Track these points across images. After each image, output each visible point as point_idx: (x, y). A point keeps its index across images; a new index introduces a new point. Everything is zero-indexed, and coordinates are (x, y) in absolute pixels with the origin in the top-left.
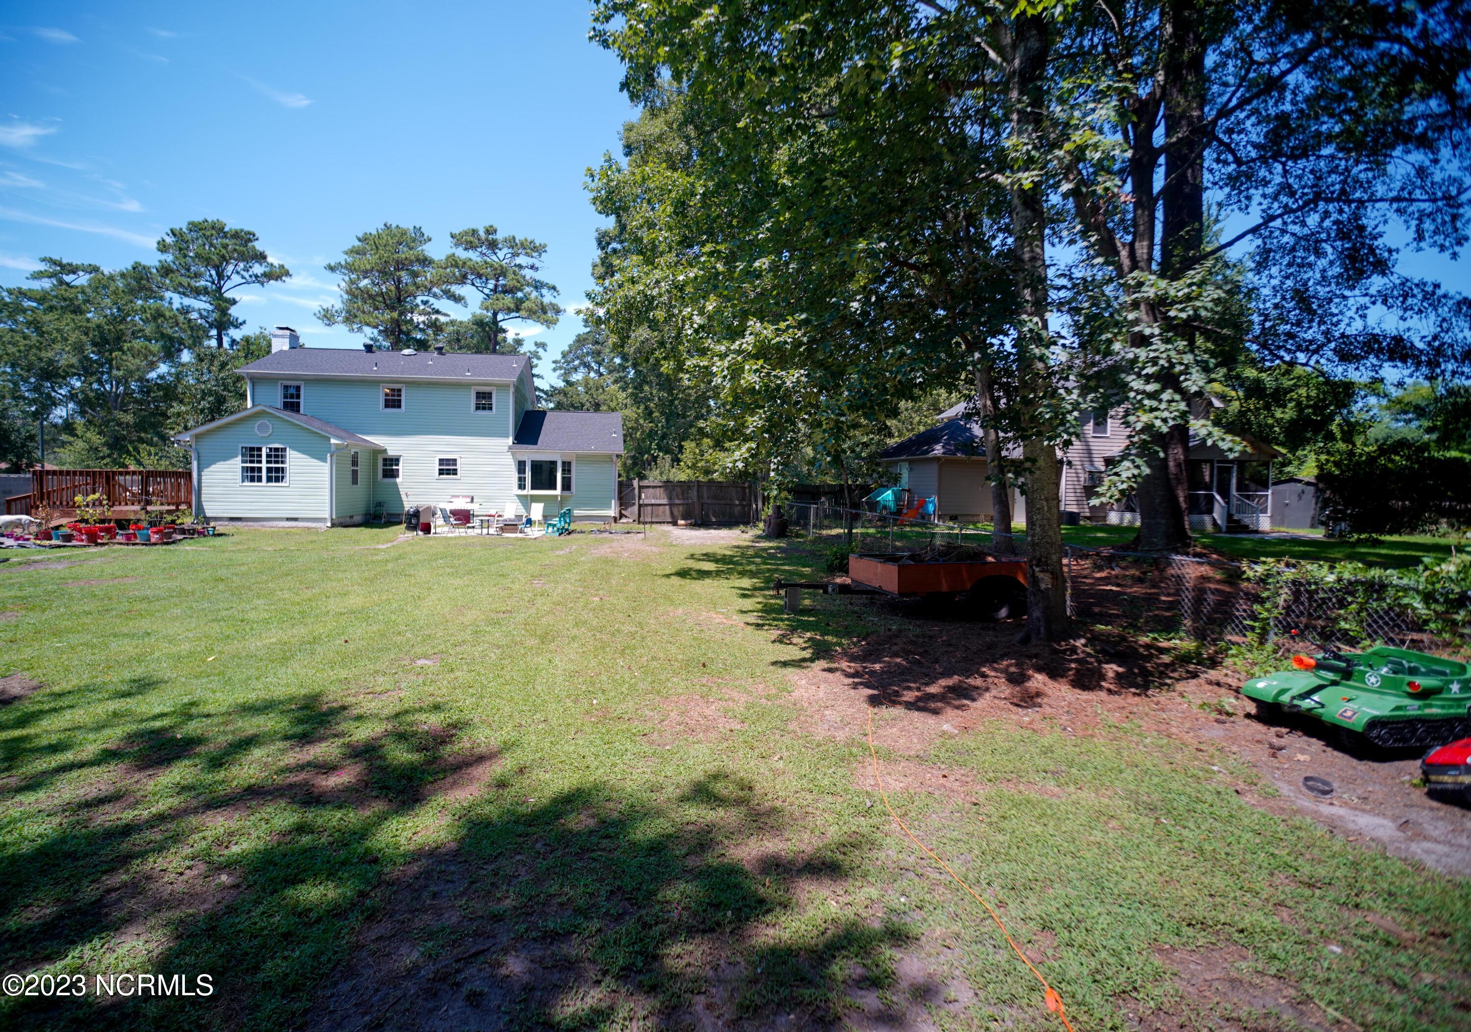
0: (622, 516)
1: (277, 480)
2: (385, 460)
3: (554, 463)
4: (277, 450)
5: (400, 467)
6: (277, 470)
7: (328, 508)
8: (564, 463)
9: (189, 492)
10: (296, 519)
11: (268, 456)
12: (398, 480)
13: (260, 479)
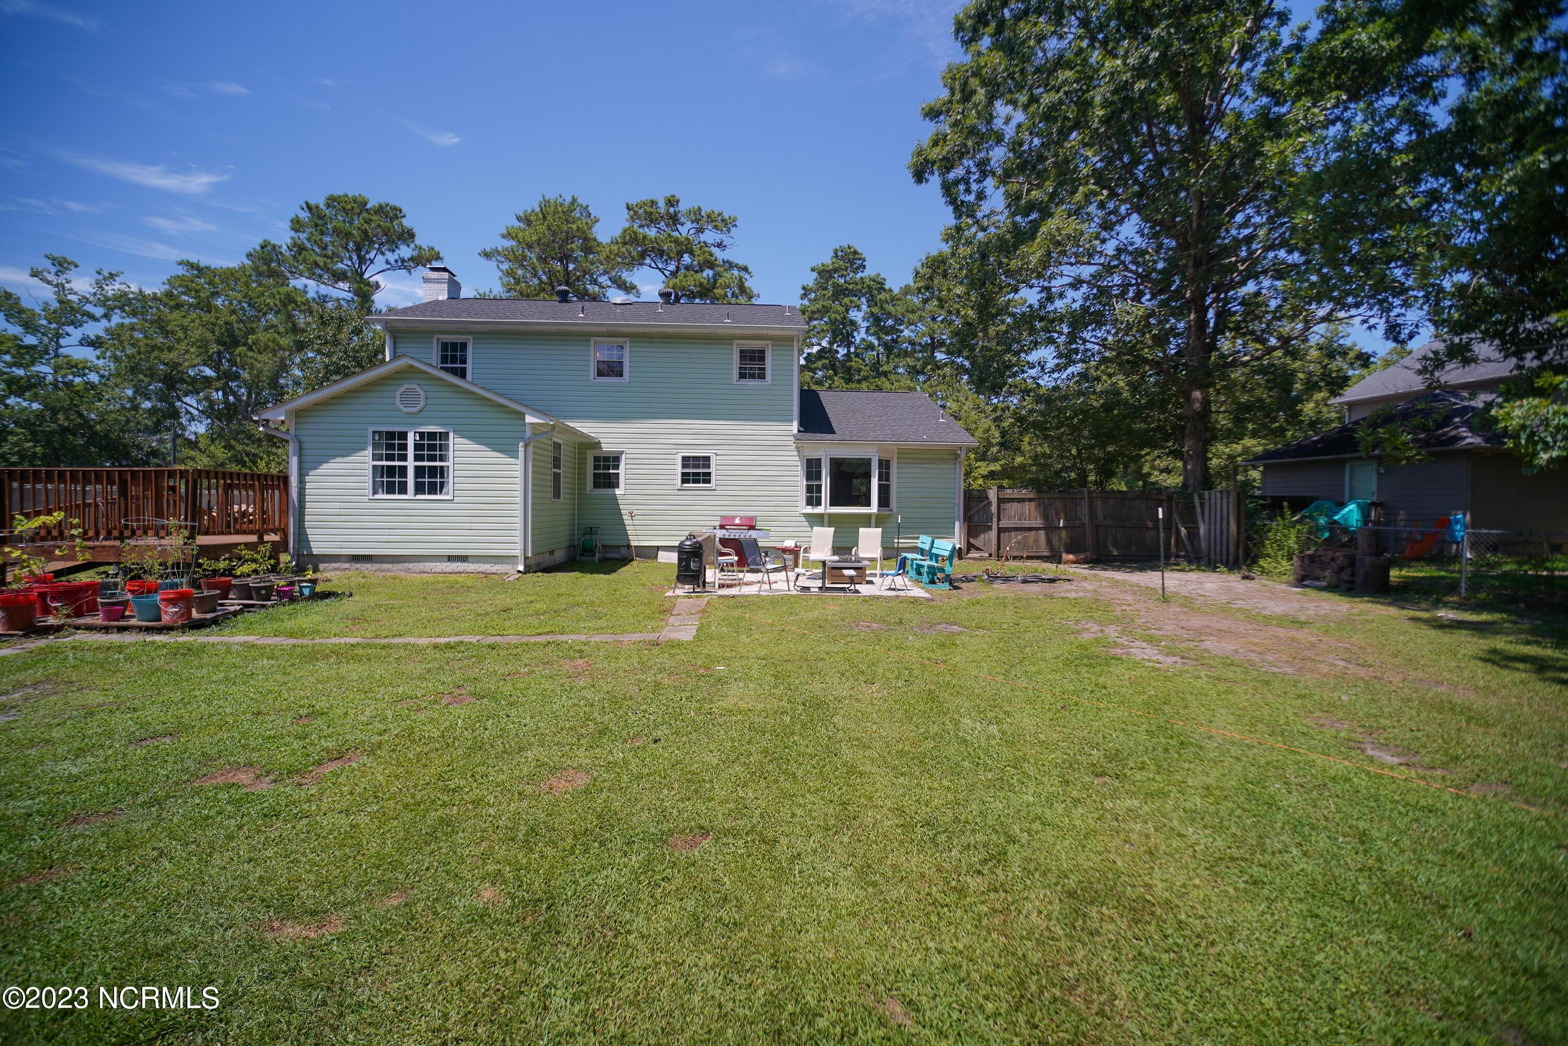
0: (970, 547)
1: (433, 489)
2: (597, 459)
3: (867, 463)
4: (432, 436)
5: (622, 471)
6: (433, 471)
7: (519, 539)
8: (881, 463)
9: (284, 512)
10: (463, 559)
11: (418, 447)
12: (618, 492)
13: (403, 489)
